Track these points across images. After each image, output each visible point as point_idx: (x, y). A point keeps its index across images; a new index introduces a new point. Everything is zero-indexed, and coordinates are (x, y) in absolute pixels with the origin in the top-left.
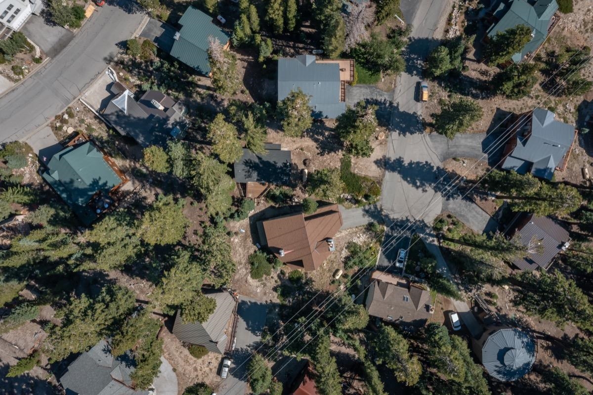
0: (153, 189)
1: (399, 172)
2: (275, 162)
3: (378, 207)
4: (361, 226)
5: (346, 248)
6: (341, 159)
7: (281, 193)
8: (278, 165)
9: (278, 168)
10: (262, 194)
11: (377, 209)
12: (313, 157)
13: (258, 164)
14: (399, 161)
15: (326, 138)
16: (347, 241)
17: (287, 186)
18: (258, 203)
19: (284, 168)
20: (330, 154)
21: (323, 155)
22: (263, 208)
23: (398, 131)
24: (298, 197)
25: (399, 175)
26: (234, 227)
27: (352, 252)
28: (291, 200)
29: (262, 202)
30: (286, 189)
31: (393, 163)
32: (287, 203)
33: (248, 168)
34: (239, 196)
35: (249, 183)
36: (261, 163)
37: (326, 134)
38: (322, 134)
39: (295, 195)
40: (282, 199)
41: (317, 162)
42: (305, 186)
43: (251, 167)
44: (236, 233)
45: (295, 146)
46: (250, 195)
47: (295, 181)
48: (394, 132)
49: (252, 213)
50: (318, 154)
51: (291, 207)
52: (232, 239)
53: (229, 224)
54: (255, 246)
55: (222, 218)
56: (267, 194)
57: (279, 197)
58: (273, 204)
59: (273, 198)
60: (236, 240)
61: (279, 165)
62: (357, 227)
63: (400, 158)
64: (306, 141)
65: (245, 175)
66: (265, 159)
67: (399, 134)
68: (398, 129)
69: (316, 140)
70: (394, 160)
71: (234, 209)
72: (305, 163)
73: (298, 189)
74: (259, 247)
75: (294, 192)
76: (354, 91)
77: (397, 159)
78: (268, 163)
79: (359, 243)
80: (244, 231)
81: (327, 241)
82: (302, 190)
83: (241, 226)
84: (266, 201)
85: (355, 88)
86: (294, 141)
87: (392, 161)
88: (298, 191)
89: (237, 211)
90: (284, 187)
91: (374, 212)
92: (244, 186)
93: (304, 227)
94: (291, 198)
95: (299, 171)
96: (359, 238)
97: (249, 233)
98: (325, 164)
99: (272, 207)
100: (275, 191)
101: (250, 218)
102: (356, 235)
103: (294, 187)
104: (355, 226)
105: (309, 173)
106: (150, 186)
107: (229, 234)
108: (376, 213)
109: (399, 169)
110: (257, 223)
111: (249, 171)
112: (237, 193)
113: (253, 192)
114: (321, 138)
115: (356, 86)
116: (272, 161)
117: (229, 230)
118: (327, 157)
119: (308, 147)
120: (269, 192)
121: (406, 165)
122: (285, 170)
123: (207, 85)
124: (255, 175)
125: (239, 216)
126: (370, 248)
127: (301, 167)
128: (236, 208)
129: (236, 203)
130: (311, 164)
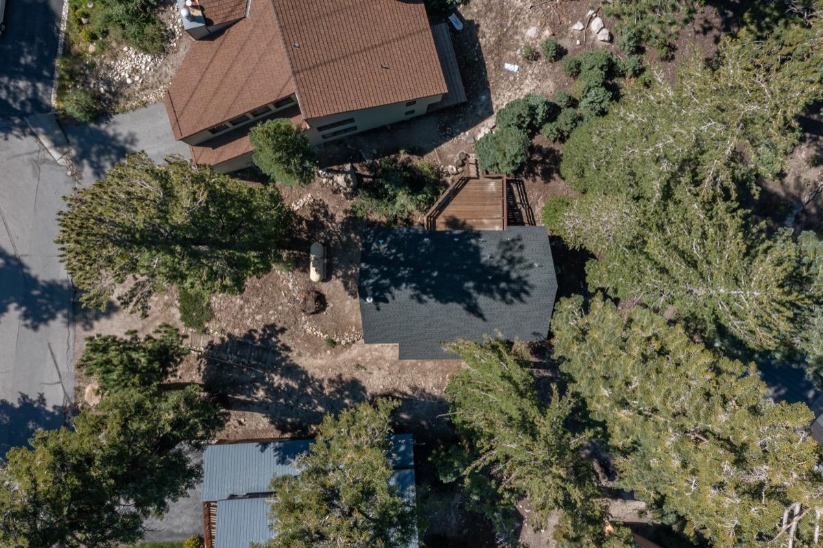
0: (792, 190)
1: (32, 282)
2: (420, 301)
3: (87, 171)
4: (133, 109)
5: (173, 34)
6: (211, 317)
7: (392, 199)
8: (409, 292)
9: (408, 281)
10: (455, 192)
11: (92, 164)
12: (296, 322)
13: (479, 289)
14: (37, 316)
15: (261, 379)
16: (171, 57)
17: (372, 224)
18: (463, 162)
19: (386, 282)
20: (244, 332)
21: (267, 326)
22: (445, 146)
23: (49, 408)
24: (336, 192)
25: (33, 273)
26: (542, 77)
27: (148, 20)
28: (358, 178)
29: (451, 168)
30: (378, 214)
31: (58, 309)
32: (371, 168)
33: (514, 275)
34: (528, 183)
35: (498, 228)
36: (469, 296)
37: (261, 394)
38: (273, 391)
39: (350, 196)
40: (388, 180)
41: (284, 304)
42: (315, 225)
43: (506, 277)
44: (533, 56)
45: (355, 351)
46: (493, 186)
47: (349, 238)
48: (60, 403)
49: (483, 130)
50: (283, 330)
51: (356, 158)
52: (547, 33)
53: (559, 86)
54: (468, 18)
55: (583, 104)
56: (437, 194)
57: (400, 185)
58: (417, 162)
59: (416, 182)
60: (531, 32)
61: (403, 294)
62: (145, 104)
63: (35, 328)
64: (321, 368)
65: (521, 247)
66: (456, 310)
67: (42, 399)
68: (47, 413)
69: (292, 371)
70: (53, 317)
71: (543, 139)
72: (321, 300)
73: (340, 217)
74: (453, 18)
75: (348, 204)
76: (190, 520)
77: (45, 321)
78: (442, 298)
79: (132, 53)
80: (508, 66)
81: (208, 22)
82: (326, 214)
83: (516, 82)
84: (439, 174)
85: (186, 529)
86: (358, 366)
87: (59, 316)
88: (339, 209)
89: (534, 130)
90: (384, 219)
91: (99, 154)
92: (514, 217)
93: (295, 73)
94: (358, 186)
95: (340, 273)
96: (135, 71)
97: (490, 65)
98: (258, 301)
99: (421, 153)
100: (411, 207)
101: (491, 113)
102: (144, 78)
103: (354, 222)
104: (150, 108)
105: (306, 270)
106: (799, 200)
107: (560, 53)
108: (94, 149)
109: (36, 293)
110: (463, 99)
111: (511, 261)
112: (537, 195)
113: (484, 197)
114: (277, 380)
115: (184, 535)
116: (432, 303)
117: (559, 66)
118: (254, 321)
119: (316, 351)
120: (431, 202)
121: (12, 306)
122: (384, 275)
123: (619, 502)
124: (489, 253)
125: (532, 109)
126: (93, 37)
127: (334, 288)
128: (537, 141)
129: (536, 157)
130: (300, 299)
